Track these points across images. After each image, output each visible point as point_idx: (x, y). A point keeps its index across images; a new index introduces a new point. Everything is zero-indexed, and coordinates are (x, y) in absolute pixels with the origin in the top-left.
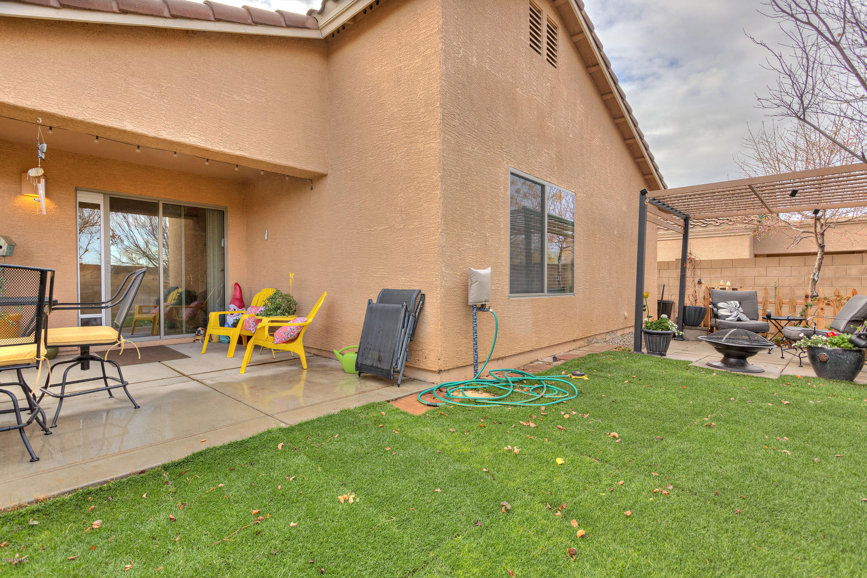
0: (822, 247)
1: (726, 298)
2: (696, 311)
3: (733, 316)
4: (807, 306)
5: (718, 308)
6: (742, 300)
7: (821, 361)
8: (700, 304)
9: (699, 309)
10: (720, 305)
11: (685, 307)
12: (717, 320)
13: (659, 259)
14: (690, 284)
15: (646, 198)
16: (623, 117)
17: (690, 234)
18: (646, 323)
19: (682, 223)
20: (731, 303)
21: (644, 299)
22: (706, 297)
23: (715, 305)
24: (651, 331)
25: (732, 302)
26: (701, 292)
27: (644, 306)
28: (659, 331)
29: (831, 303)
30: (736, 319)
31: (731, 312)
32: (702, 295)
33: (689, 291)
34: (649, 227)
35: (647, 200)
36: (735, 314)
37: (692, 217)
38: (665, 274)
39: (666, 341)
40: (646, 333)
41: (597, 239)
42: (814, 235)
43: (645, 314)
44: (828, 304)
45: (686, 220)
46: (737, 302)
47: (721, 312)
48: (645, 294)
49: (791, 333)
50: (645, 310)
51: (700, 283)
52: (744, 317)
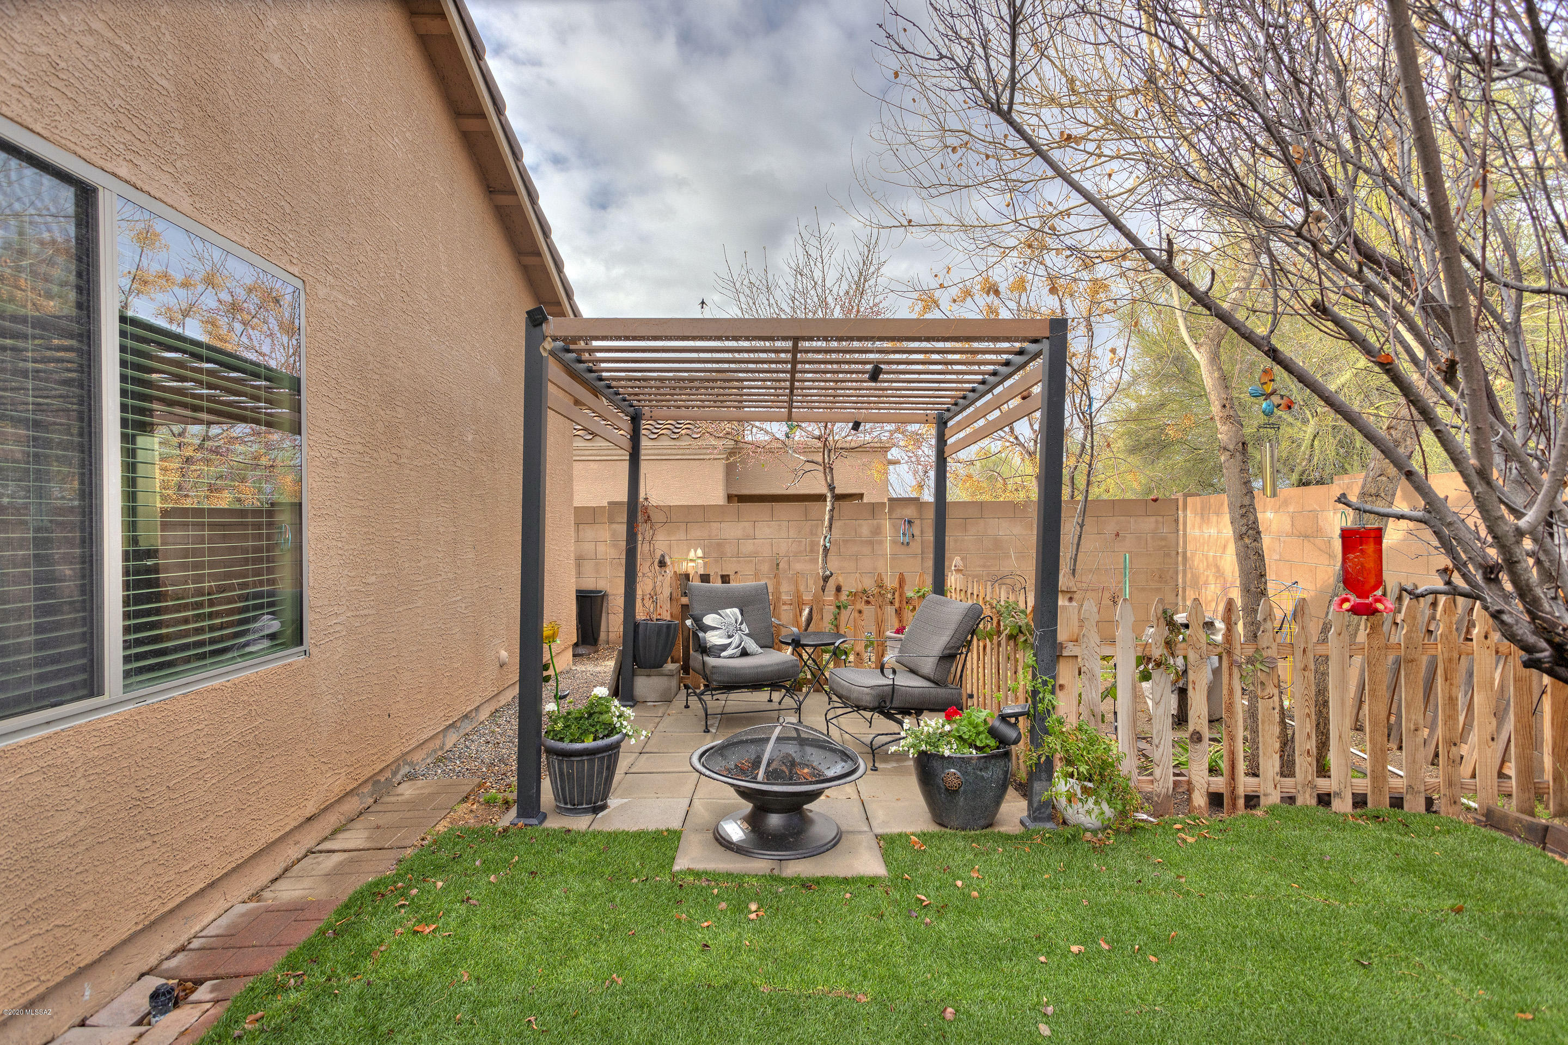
0: (832, 488)
1: (718, 604)
2: (659, 633)
3: (733, 646)
4: (839, 607)
5: (706, 629)
6: (745, 603)
7: (947, 790)
8: (665, 613)
9: (664, 629)
10: (709, 620)
11: (636, 626)
12: (707, 659)
13: (577, 504)
14: (646, 570)
15: (545, 338)
16: (482, 115)
17: (643, 452)
18: (553, 718)
19: (624, 422)
20: (727, 615)
21: (546, 647)
22: (674, 595)
23: (698, 621)
24: (566, 745)
25: (728, 611)
26: (666, 585)
27: (546, 667)
28: (589, 743)
29: (871, 598)
30: (738, 651)
31: (730, 637)
32: (667, 592)
33: (643, 587)
34: (554, 425)
35: (548, 345)
36: (736, 640)
37: (648, 415)
38: (589, 533)
39: (608, 768)
40: (551, 751)
41: (407, 452)
42: (821, 468)
43: (547, 690)
44: (868, 602)
45: (636, 419)
46: (736, 611)
47: (714, 638)
48: (547, 632)
49: (850, 691)
50: (547, 679)
51: (662, 564)
52: (751, 645)
